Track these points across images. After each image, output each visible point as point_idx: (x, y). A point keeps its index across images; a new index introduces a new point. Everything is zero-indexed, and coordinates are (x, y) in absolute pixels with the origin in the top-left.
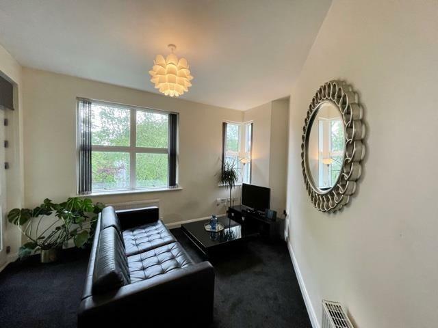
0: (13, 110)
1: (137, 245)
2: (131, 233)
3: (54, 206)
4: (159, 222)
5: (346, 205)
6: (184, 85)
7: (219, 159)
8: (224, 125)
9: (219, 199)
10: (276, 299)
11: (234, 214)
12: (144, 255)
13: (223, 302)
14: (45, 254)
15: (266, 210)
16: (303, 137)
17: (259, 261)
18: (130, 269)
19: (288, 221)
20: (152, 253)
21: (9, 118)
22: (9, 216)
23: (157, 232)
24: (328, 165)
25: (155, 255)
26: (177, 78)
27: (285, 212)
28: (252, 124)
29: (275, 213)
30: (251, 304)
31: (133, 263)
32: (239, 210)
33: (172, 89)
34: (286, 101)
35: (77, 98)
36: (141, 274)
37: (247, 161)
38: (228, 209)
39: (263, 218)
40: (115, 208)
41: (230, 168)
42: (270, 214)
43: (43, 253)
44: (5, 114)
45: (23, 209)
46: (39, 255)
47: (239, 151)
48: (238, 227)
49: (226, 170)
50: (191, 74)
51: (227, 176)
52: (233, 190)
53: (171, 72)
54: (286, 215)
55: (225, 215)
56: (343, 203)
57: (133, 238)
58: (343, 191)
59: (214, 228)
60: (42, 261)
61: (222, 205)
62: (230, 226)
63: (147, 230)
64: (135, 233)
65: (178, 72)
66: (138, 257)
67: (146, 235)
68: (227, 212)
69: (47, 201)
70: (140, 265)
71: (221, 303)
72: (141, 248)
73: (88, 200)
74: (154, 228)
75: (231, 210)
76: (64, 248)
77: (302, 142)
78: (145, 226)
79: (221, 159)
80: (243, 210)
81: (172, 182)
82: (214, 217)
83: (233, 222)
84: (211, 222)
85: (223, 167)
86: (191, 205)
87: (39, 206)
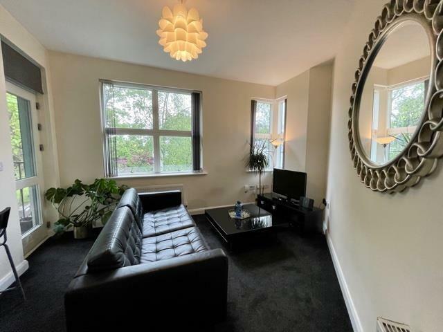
0: (42, 93)
1: (156, 227)
2: (152, 216)
3: (84, 186)
4: (182, 206)
5: (427, 176)
6: (196, 43)
7: (247, 141)
8: (253, 103)
9: (247, 186)
10: (308, 301)
11: (264, 203)
12: (159, 238)
13: (243, 296)
14: (77, 231)
15: (301, 198)
16: (352, 100)
17: (291, 255)
18: (143, 250)
19: (328, 211)
20: (168, 236)
21: (40, 102)
22: (46, 194)
23: (178, 215)
24: (385, 145)
25: (171, 239)
26: (187, 34)
27: (324, 201)
28: (286, 100)
29: (312, 202)
30: (276, 304)
31: (148, 245)
32: (269, 198)
33: (182, 49)
34: (329, 65)
35: (100, 80)
36: (153, 256)
37: (280, 144)
38: (256, 197)
39: (297, 207)
40: (138, 191)
41: (260, 152)
42: (306, 203)
43: (75, 231)
44: (37, 98)
45: (58, 189)
46: (73, 232)
47: (271, 132)
48: (269, 216)
49: (255, 153)
50: (204, 29)
51: (257, 161)
52: (263, 176)
53: (179, 26)
54: (326, 205)
55: (254, 203)
56: (422, 173)
57: (153, 220)
58: (425, 153)
59: (239, 215)
60: (75, 237)
61: (250, 193)
62: (259, 216)
63: (168, 213)
64: (156, 215)
65: (187, 27)
66: (153, 239)
67: (166, 218)
68: (256, 200)
69: (77, 181)
70: (153, 248)
71: (240, 297)
72: (158, 231)
73: (113, 182)
74: (176, 211)
75: (260, 198)
76: (94, 227)
77: (349, 106)
78: (167, 209)
79: (249, 142)
80: (273, 198)
81: (196, 166)
82: (239, 203)
83: (263, 211)
84: (235, 209)
85: (252, 151)
86: (217, 191)
87: (72, 186)
